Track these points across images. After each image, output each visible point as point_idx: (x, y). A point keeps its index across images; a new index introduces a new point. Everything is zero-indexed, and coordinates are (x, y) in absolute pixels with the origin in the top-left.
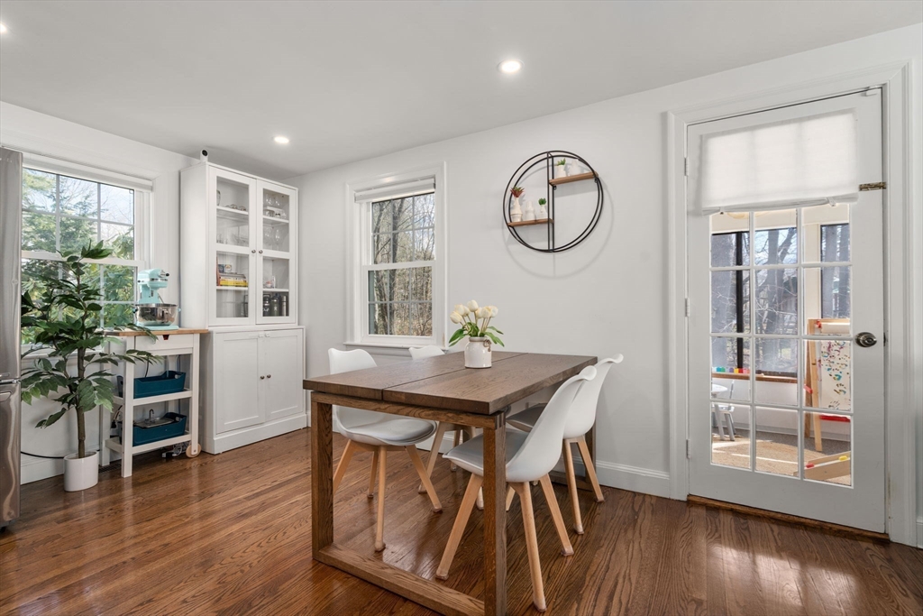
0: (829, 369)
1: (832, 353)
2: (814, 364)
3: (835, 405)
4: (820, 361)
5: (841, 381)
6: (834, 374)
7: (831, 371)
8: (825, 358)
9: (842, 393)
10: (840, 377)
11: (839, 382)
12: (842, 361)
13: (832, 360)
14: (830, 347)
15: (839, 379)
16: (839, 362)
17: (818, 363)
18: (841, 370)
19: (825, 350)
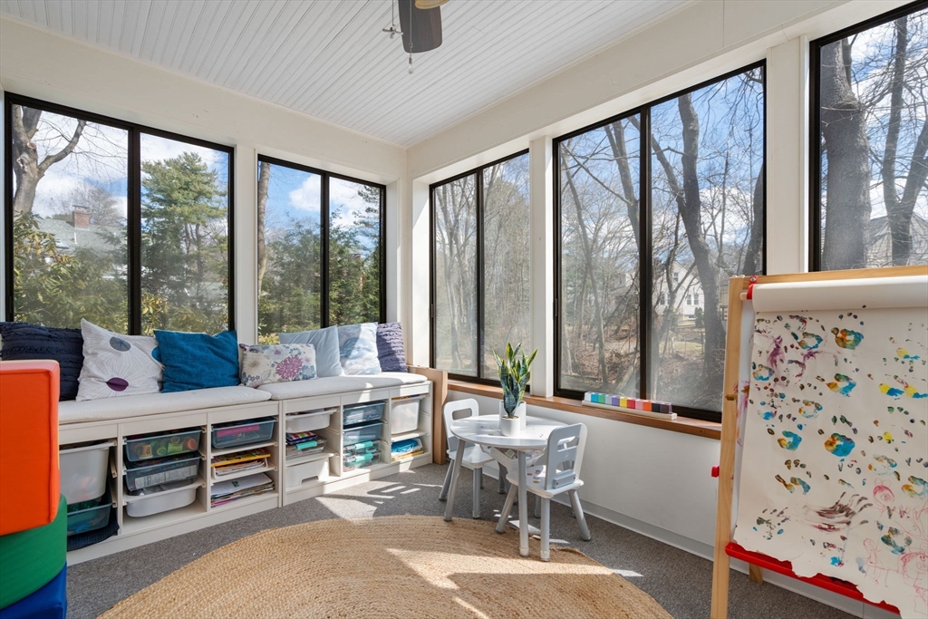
0: (768, 416)
1: (782, 368)
2: (730, 398)
3: (775, 520)
4: (747, 390)
5: (798, 454)
6: (780, 428)
7: (771, 421)
8: (762, 384)
9: (799, 488)
10: (797, 440)
11: (793, 455)
12: (809, 395)
13: (778, 390)
14: (776, 352)
15: (793, 446)
16: (801, 396)
17: (741, 395)
18: (801, 420)
19: (763, 360)
